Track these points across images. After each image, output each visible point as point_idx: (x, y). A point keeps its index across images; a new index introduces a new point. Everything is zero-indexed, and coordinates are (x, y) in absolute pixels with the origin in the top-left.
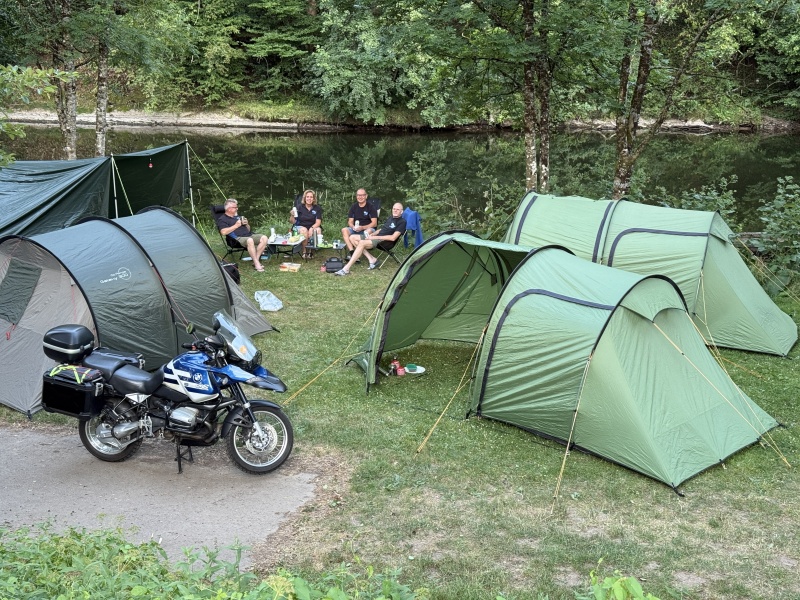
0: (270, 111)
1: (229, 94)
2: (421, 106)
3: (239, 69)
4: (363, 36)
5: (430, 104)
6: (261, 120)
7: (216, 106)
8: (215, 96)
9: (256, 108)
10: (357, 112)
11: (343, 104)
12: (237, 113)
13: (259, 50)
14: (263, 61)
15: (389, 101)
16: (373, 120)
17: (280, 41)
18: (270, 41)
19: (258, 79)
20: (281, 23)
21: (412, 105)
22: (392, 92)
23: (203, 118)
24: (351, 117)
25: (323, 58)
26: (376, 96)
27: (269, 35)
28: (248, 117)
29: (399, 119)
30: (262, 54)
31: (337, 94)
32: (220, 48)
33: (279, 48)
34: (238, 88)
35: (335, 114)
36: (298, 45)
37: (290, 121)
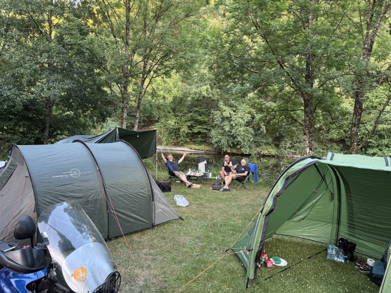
0: (197, 147)
1: (186, 142)
2: (241, 147)
3: (190, 136)
4: (225, 127)
5: (244, 147)
6: (194, 149)
7: (182, 145)
8: (182, 142)
9: (193, 146)
10: (222, 148)
11: (218, 146)
12: (188, 148)
13: (195, 130)
14: (196, 133)
15: (232, 145)
16: (227, 151)
17: (201, 128)
18: (199, 128)
19: (195, 138)
20: (202, 124)
21: (238, 147)
22: (233, 143)
23: (178, 148)
24: (220, 149)
25: (213, 133)
26: (228, 144)
27: (199, 126)
28: (191, 149)
29: (234, 151)
30: (196, 131)
31: (216, 142)
32: (185, 129)
33: (201, 130)
34: (188, 140)
35: (216, 148)
36: (206, 129)
37: (203, 150)
